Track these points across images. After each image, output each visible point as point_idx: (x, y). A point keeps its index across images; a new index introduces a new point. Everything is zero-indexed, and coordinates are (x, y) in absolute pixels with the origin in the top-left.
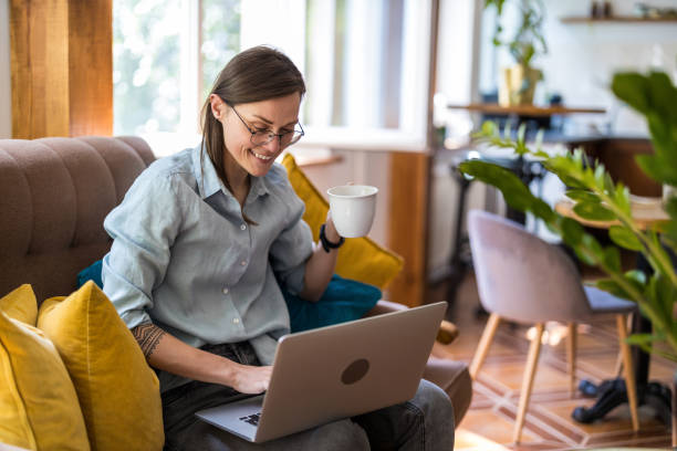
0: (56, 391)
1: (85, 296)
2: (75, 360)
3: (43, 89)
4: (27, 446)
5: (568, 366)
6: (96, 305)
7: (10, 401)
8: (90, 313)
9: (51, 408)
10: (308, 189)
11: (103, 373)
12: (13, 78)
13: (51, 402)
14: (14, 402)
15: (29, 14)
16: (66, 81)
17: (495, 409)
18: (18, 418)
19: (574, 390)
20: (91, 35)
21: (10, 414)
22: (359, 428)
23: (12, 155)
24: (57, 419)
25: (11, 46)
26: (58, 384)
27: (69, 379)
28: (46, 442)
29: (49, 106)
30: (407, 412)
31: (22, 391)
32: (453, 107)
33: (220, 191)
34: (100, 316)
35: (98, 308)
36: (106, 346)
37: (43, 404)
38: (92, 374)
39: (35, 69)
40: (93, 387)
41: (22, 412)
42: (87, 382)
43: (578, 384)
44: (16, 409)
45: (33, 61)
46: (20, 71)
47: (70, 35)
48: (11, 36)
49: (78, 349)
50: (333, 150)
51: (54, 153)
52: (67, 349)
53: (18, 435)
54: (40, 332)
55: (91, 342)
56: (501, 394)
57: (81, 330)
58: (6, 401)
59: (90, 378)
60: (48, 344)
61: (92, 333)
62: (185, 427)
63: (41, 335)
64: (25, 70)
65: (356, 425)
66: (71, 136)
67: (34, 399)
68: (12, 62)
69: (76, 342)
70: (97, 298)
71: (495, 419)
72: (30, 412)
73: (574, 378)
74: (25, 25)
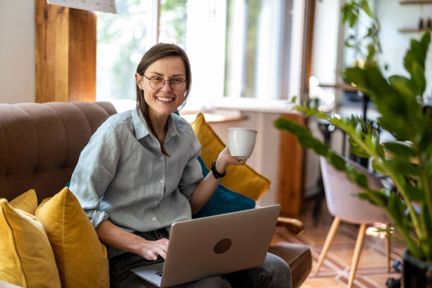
0: (40, 253)
1: (63, 196)
2: (55, 234)
3: (53, 73)
4: (20, 285)
5: (386, 251)
6: (69, 202)
7: (12, 258)
8: (65, 206)
9: (36, 263)
10: (212, 136)
11: (72, 242)
12: (36, 66)
13: (37, 259)
14: (14, 258)
15: (46, 28)
16: (67, 68)
17: (337, 278)
18: (16, 268)
19: (389, 268)
20: (83, 40)
21: (11, 265)
22: (226, 282)
23: (28, 112)
24: (40, 269)
25: (36, 47)
26: (41, 249)
27: (50, 246)
28: (33, 282)
29: (57, 83)
30: (262, 274)
31: (19, 252)
32: (322, 86)
33: (149, 135)
34: (71, 208)
35: (71, 203)
36: (73, 226)
37: (32, 260)
38: (65, 243)
39: (49, 61)
40: (65, 251)
41: (19, 264)
42: (62, 248)
43: (392, 263)
44: (15, 262)
45: (48, 56)
46: (41, 62)
47: (70, 41)
48: (35, 41)
49: (57, 228)
50: (242, 112)
51: (54, 111)
52: (51, 228)
53: (16, 277)
54: (34, 217)
55: (65, 223)
56: (342, 268)
57: (60, 216)
58: (10, 258)
59: (64, 246)
60: (38, 224)
61: (66, 218)
62: (124, 279)
63: (35, 219)
64: (43, 61)
65: (224, 279)
66: (69, 101)
67: (25, 256)
68: (36, 56)
69: (57, 224)
70: (70, 197)
71: (336, 283)
72: (23, 265)
73: (390, 259)
74: (43, 35)
